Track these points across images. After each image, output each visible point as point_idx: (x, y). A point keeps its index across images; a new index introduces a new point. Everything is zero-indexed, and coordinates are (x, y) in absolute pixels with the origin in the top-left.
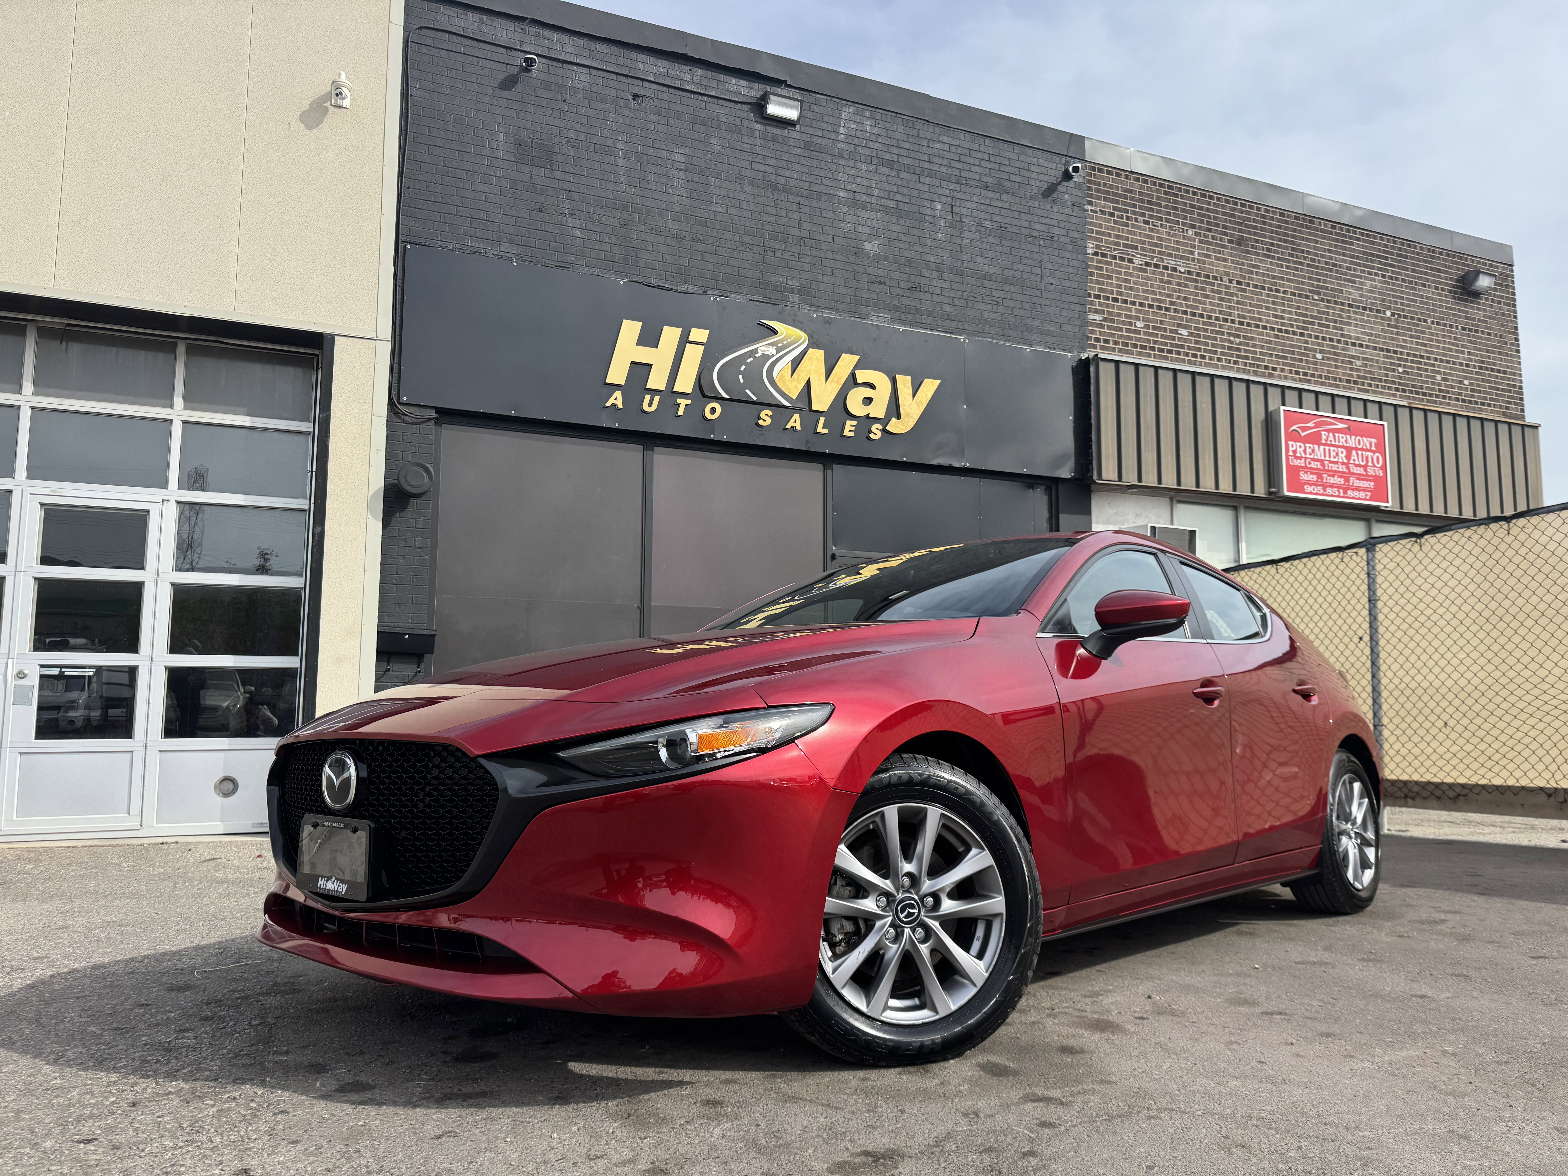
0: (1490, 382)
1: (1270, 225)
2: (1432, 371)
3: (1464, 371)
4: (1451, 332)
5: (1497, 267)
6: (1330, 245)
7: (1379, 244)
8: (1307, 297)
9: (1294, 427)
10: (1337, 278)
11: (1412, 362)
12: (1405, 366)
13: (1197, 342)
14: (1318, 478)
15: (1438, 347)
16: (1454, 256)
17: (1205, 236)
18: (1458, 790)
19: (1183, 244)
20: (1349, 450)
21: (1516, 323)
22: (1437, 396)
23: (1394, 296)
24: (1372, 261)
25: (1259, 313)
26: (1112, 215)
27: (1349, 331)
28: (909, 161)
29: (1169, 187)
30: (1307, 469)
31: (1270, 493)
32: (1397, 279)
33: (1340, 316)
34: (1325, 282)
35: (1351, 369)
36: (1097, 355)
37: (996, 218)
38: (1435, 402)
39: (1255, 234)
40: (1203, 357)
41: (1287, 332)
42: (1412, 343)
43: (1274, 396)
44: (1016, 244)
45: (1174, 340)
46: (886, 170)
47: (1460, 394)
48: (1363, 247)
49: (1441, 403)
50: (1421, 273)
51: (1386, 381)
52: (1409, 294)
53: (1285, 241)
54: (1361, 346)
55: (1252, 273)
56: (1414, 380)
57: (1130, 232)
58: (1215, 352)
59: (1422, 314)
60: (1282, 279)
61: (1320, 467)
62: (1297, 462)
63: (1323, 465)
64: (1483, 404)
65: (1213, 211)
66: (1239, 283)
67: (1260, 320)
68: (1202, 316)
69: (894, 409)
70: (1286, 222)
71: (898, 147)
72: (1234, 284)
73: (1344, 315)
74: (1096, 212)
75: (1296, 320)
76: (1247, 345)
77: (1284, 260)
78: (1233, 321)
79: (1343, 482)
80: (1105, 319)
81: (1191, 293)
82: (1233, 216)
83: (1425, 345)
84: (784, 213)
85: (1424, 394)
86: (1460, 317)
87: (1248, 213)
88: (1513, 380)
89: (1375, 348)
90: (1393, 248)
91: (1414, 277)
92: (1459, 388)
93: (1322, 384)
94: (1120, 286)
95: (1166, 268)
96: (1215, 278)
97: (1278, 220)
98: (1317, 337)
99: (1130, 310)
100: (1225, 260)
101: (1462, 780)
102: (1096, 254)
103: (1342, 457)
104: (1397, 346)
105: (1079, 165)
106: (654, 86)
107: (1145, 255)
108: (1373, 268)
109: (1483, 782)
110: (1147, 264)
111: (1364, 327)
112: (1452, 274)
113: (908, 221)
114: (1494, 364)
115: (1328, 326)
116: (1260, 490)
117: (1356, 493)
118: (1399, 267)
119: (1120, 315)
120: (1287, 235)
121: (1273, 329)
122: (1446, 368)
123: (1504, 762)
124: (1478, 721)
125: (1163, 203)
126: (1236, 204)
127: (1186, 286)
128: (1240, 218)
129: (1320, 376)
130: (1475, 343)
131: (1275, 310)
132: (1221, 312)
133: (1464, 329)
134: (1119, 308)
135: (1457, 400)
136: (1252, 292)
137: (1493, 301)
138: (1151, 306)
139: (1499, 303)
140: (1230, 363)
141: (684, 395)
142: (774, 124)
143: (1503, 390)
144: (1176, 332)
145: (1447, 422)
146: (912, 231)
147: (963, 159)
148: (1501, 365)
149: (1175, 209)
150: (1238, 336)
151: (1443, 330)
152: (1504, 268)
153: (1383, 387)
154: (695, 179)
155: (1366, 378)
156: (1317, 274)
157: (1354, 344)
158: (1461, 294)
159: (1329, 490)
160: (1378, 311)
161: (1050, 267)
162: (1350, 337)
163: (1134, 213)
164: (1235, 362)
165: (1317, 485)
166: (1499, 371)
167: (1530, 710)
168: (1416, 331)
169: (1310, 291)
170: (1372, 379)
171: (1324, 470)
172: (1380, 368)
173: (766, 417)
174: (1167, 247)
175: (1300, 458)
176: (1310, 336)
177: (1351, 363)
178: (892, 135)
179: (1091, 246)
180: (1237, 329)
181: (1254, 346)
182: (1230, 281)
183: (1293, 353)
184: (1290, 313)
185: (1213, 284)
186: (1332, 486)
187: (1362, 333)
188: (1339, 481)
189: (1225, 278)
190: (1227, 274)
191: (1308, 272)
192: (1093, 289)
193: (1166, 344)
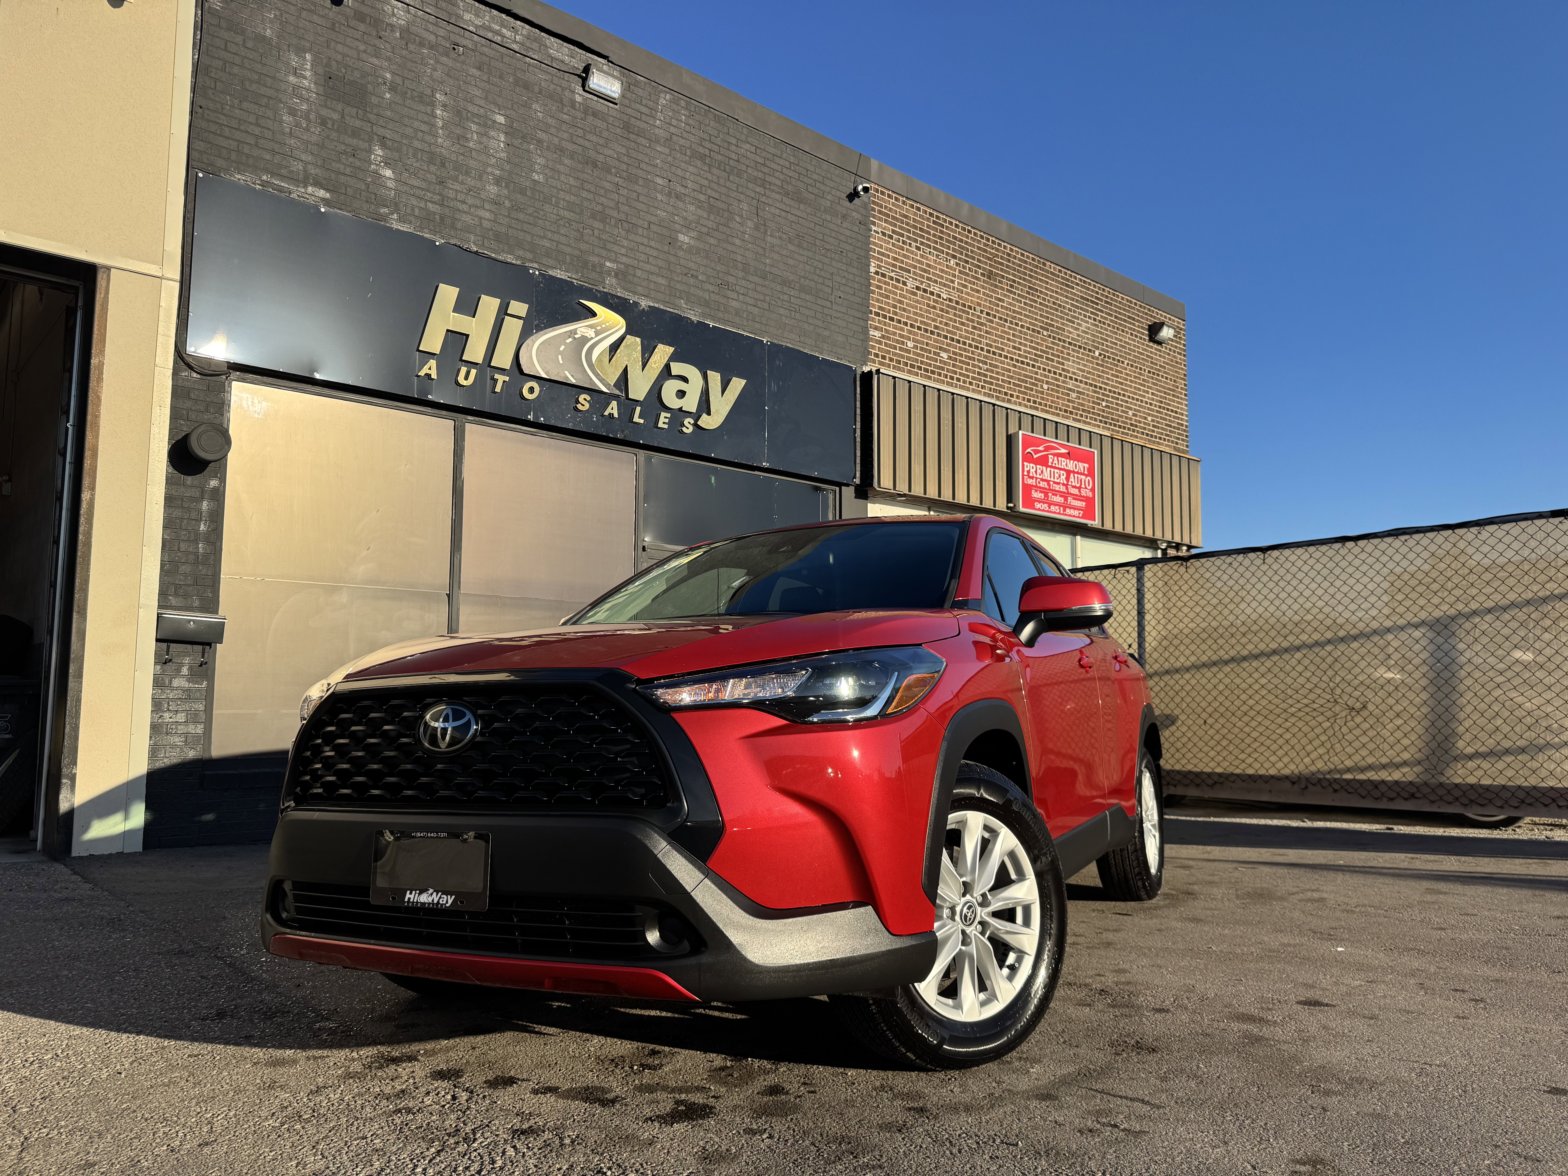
0: (1165, 419)
1: (1014, 263)
2: (1127, 407)
3: (1148, 409)
4: (1140, 374)
5: (1174, 321)
6: (1058, 287)
7: (1093, 291)
8: (1039, 332)
9: (1028, 450)
10: (1061, 318)
11: (1113, 397)
12: (1107, 401)
13: (954, 366)
14: (1045, 496)
15: (1131, 387)
16: (1145, 308)
17: (964, 267)
18: (1216, 778)
19: (946, 273)
20: (1068, 472)
22: (1129, 429)
23: (1102, 339)
24: (1087, 305)
25: (1002, 343)
26: (891, 237)
27: (1068, 366)
28: (720, 157)
29: (938, 217)
30: (1037, 488)
31: (1008, 508)
32: (1104, 323)
33: (1062, 352)
34: (1052, 320)
35: (1069, 401)
36: (877, 369)
37: (794, 226)
38: (1127, 434)
39: (1002, 270)
40: (958, 380)
41: (1022, 363)
42: (1113, 381)
43: (1013, 420)
44: (810, 254)
45: (937, 361)
46: (699, 163)
47: (1145, 429)
48: (1081, 292)
49: (1132, 436)
50: (1121, 319)
51: (1093, 413)
52: (1112, 337)
53: (1024, 279)
54: (1076, 380)
55: (998, 305)
56: (1112, 414)
57: (904, 256)
58: (968, 377)
59: (1121, 356)
60: (1021, 314)
61: (1046, 486)
62: (1031, 482)
63: (1049, 485)
64: (1160, 438)
65: (970, 245)
66: (988, 314)
67: (1003, 350)
68: (958, 341)
69: (705, 406)
70: (1026, 262)
71: (710, 142)
72: (984, 315)
73: (1065, 351)
74: (878, 233)
75: (1029, 353)
76: (992, 372)
77: (1023, 297)
78: (982, 349)
79: (1063, 502)
80: (883, 337)
81: (951, 319)
82: (985, 251)
83: (1122, 384)
84: (602, 192)
85: (1120, 427)
86: (1147, 361)
87: (997, 250)
88: (1182, 420)
89: (1086, 383)
90: (1102, 295)
91: (1116, 323)
92: (1145, 423)
93: (1047, 412)
94: (895, 307)
95: (932, 293)
96: (970, 307)
97: (1020, 260)
98: (1044, 370)
99: (902, 329)
100: (978, 291)
101: (1219, 770)
102: (877, 273)
103: (1063, 479)
104: (1103, 383)
105: (868, 185)
106: (475, 38)
107: (916, 280)
108: (1087, 311)
110: (918, 288)
111: (1079, 363)
112: (1142, 323)
113: (718, 218)
114: (1169, 405)
115: (1053, 360)
116: (1002, 505)
117: (1072, 512)
118: (1107, 313)
119: (895, 334)
120: (1025, 274)
121: (1012, 359)
122: (1136, 405)
125: (932, 232)
126: (988, 240)
127: (947, 312)
128: (991, 253)
129: (1046, 405)
130: (1157, 385)
131: (1015, 342)
132: (973, 340)
133: (1149, 372)
134: (895, 327)
135: (1143, 433)
136: (998, 324)
137: (1170, 350)
138: (919, 328)
139: (1173, 352)
140: (979, 386)
141: (502, 371)
142: (595, 98)
143: (1174, 427)
144: (939, 355)
145: (1137, 451)
146: (722, 229)
147: (767, 163)
148: (1174, 406)
149: (941, 238)
150: (986, 363)
151: (1135, 372)
152: (1178, 323)
153: (1091, 418)
154: (515, 144)
155: (1079, 409)
156: (1047, 312)
157: (1071, 378)
158: (1148, 342)
159: (1052, 508)
160: (1090, 350)
161: (839, 280)
162: (1068, 372)
163: (909, 238)
164: (983, 387)
165: (1044, 503)
166: (1172, 411)
168: (1116, 371)
169: (1041, 327)
170: (1084, 410)
171: (1050, 489)
172: (1089, 401)
173: (584, 402)
174: (934, 274)
175: (1032, 478)
176: (1039, 368)
177: (1068, 395)
179: (873, 265)
180: (985, 357)
181: (998, 373)
182: (982, 312)
183: (1026, 382)
184: (1025, 345)
185: (968, 313)
186: (1055, 504)
187: (1078, 369)
188: (1060, 500)
189: (978, 308)
190: (979, 304)
191: (1040, 310)
192: (874, 306)
193: (930, 365)
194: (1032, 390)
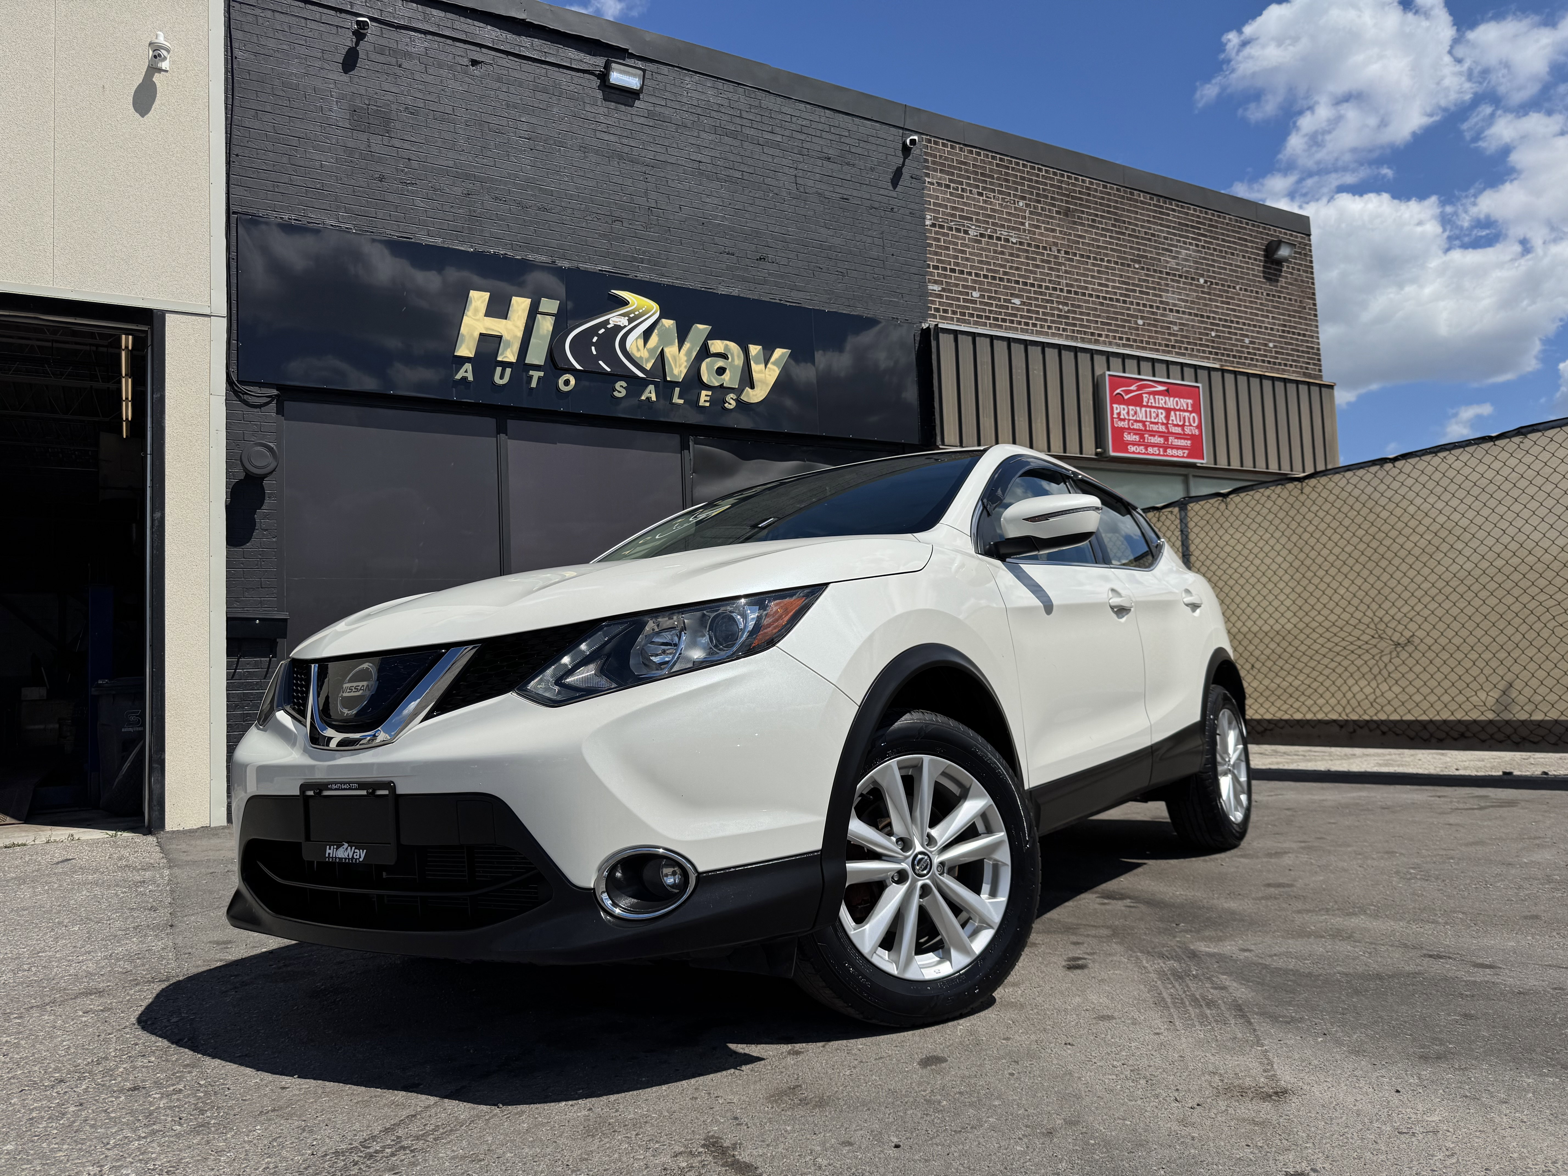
0: (1291, 344)
1: (1095, 196)
2: (1242, 335)
3: (1269, 334)
4: (1257, 298)
5: (1297, 237)
6: (1149, 216)
7: (1193, 215)
8: (1129, 266)
9: (1118, 391)
10: (1156, 248)
11: (1224, 326)
12: (1217, 331)
13: (1028, 311)
14: (1140, 438)
15: (1246, 312)
16: (1259, 227)
17: (1035, 207)
19: (1014, 215)
21: (1314, 289)
24: (1187, 231)
25: (1085, 281)
26: (948, 186)
27: (1167, 297)
28: (752, 132)
29: (1001, 160)
30: (1130, 430)
31: (1097, 454)
32: (1209, 248)
33: (1159, 284)
35: (1169, 334)
36: (937, 325)
37: (838, 190)
38: (1244, 364)
39: (1081, 206)
42: (1223, 308)
43: (1100, 360)
44: (858, 215)
45: (1008, 309)
46: (730, 141)
47: (1266, 356)
48: (1178, 217)
49: (1249, 365)
50: (1230, 242)
53: (1108, 212)
54: (1178, 312)
55: (1078, 242)
56: (1225, 344)
57: (965, 204)
59: (1231, 281)
60: (1106, 248)
63: (1145, 426)
64: (1286, 365)
65: (1042, 183)
66: (1066, 253)
67: (1086, 288)
68: (1033, 285)
69: (747, 378)
70: (1109, 194)
71: (741, 117)
72: (1062, 254)
73: (1162, 282)
74: (933, 184)
75: (1119, 288)
76: (1075, 312)
79: (1162, 442)
80: (944, 290)
81: (1022, 263)
82: (1060, 188)
84: (629, 182)
86: (1265, 283)
87: (1074, 185)
88: (1312, 342)
89: (1190, 314)
90: (1205, 218)
91: (1224, 246)
93: (1144, 349)
94: (957, 257)
95: (999, 239)
96: (1045, 248)
97: (1101, 192)
98: (1138, 304)
99: (965, 280)
100: (1053, 231)
102: (933, 225)
104: (1210, 312)
105: (916, 137)
106: (493, 53)
107: (980, 227)
109: (1286, 717)
110: (982, 235)
111: (1180, 294)
112: (1257, 243)
113: (754, 192)
114: (1295, 328)
115: (1148, 294)
116: (1090, 451)
117: (1175, 452)
118: (1211, 237)
119: (957, 285)
120: (1109, 206)
123: (1302, 699)
124: (1281, 662)
125: (996, 175)
126: (1063, 176)
127: (1018, 256)
128: (1066, 189)
129: (1142, 341)
131: (1100, 278)
133: (1268, 295)
134: (956, 278)
135: (1263, 361)
136: (1079, 262)
137: (1293, 268)
138: (986, 277)
139: (1299, 270)
140: (1059, 330)
141: (537, 368)
142: (618, 92)
143: (1303, 352)
144: (1009, 301)
145: (1255, 382)
146: (757, 202)
147: (805, 130)
148: (1301, 329)
149: (1007, 180)
150: (1066, 304)
152: (1302, 238)
153: (1198, 351)
154: (538, 148)
156: (1138, 243)
157: (1171, 310)
158: (1265, 262)
159: (1150, 450)
160: (1193, 279)
161: (890, 238)
162: (1168, 304)
163: (968, 185)
165: (1139, 445)
166: (1299, 334)
167: (1324, 651)
168: (1227, 297)
169: (1132, 260)
171: (1146, 430)
172: (1195, 333)
173: (621, 389)
174: (1000, 219)
178: (735, 105)
179: (929, 217)
180: (1065, 298)
181: (1081, 314)
182: (1059, 251)
183: (1117, 319)
184: (1114, 281)
185: (1043, 254)
186: (1154, 445)
187: (1179, 300)
189: (1054, 248)
190: (1056, 244)
191: (1129, 241)
192: (932, 260)
193: (1000, 313)
194: (1124, 327)
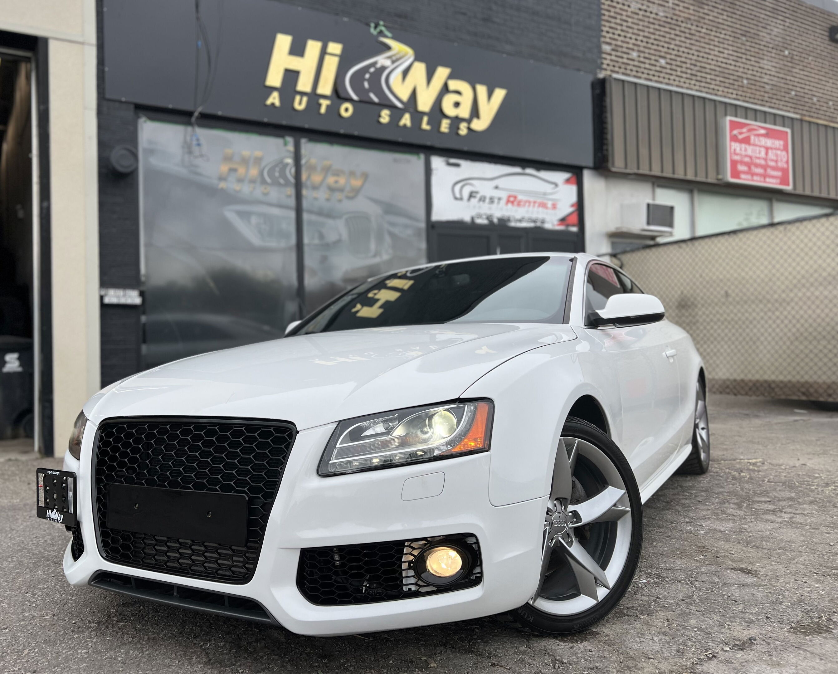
2: (812, 95)
4: (822, 67)
8: (739, 38)
9: (735, 132)
10: (757, 26)
11: (800, 88)
12: (796, 91)
13: (670, 69)
14: (749, 169)
15: (815, 78)
16: (824, 14)
20: (767, 149)
22: (814, 113)
23: (789, 40)
25: (709, 49)
27: (763, 64)
31: (717, 180)
32: (792, 28)
33: (758, 53)
34: (749, 28)
36: (609, 76)
38: (812, 117)
40: (675, 80)
41: (726, 63)
42: (800, 74)
43: (720, 109)
45: (656, 67)
49: (817, 118)
51: (785, 101)
52: (799, 39)
54: (770, 75)
55: (704, 18)
56: (801, 101)
58: (682, 77)
59: (806, 54)
60: (723, 24)
61: (749, 161)
62: (737, 158)
63: (752, 159)
66: (697, 26)
67: (710, 54)
68: (673, 49)
69: (475, 112)
72: (694, 27)
73: (761, 52)
75: (731, 55)
76: (701, 72)
77: (726, 11)
78: (693, 54)
79: (763, 172)
80: (613, 50)
81: (667, 32)
83: (807, 76)
85: (806, 111)
86: (828, 57)
89: (778, 77)
91: (802, 27)
92: (827, 107)
93: (747, 102)
94: (621, 25)
95: (651, 13)
96: (682, 22)
98: (744, 68)
99: (628, 43)
103: (763, 154)
104: (792, 76)
108: (778, 19)
110: (640, 9)
111: (772, 61)
112: (824, 26)
115: (751, 60)
116: (713, 177)
117: (771, 180)
118: (794, 20)
119: (622, 47)
121: (717, 61)
122: (819, 92)
127: (664, 27)
129: (746, 96)
130: (836, 75)
132: (685, 47)
134: (621, 41)
136: (705, 33)
138: (641, 41)
140: (691, 85)
141: (325, 97)
144: (657, 61)
145: (822, 130)
150: (695, 65)
151: (818, 66)
153: (784, 105)
155: (773, 98)
156: (745, 22)
157: (766, 74)
158: (828, 41)
159: (755, 178)
161: (576, 8)
162: (764, 69)
164: (695, 85)
165: (748, 174)
168: (803, 66)
169: (741, 34)
170: (777, 99)
171: (752, 163)
172: (781, 92)
173: (385, 116)
175: (738, 154)
176: (740, 67)
177: (764, 87)
180: (695, 60)
181: (706, 73)
182: (692, 25)
183: (729, 79)
184: (728, 49)
185: (680, 26)
186: (757, 174)
187: (771, 66)
188: (760, 171)
189: (688, 22)
190: (690, 19)
191: (740, 20)
192: (605, 26)
193: (651, 70)
194: (734, 85)
